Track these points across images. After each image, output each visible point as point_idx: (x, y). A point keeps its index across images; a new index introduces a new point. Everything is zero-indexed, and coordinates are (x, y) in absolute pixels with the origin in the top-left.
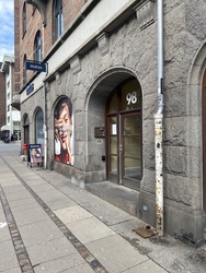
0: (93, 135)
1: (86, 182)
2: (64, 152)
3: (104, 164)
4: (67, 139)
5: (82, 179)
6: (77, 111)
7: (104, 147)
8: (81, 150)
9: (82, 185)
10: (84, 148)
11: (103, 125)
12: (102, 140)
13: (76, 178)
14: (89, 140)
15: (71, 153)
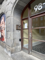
0: (15, 28)
1: (12, 53)
2: (2, 36)
3: (20, 43)
4: (3, 31)
5: (9, 51)
6: (7, 17)
7: (20, 34)
8: (9, 36)
9: (9, 54)
10: (11, 35)
11: (20, 24)
12: (20, 31)
13: (7, 50)
14: (14, 31)
15: (5, 37)
